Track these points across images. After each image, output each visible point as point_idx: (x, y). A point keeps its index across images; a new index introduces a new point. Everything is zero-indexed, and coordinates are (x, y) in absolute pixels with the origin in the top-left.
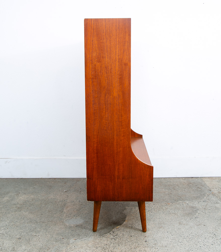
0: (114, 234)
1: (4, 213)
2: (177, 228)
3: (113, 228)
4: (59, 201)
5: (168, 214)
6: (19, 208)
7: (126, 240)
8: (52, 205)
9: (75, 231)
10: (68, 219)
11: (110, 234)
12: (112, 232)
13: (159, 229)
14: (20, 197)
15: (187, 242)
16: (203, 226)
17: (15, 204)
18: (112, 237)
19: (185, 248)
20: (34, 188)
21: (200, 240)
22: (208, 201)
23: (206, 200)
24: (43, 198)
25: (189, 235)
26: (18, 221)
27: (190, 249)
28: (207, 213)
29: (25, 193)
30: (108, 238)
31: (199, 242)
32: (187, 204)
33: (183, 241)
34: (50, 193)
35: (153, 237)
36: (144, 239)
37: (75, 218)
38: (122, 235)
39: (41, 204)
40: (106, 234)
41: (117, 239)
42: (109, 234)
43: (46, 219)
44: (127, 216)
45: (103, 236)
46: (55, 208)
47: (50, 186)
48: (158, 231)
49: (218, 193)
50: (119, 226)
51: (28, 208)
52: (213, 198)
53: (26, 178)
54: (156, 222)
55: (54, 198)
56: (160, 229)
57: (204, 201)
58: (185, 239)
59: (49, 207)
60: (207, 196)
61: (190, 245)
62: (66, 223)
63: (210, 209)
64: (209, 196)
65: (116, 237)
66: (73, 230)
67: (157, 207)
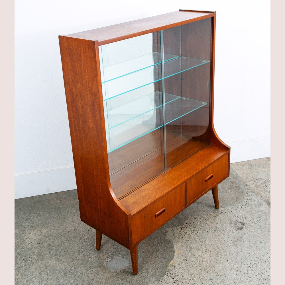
0: (172, 276)
1: (24, 268)
2: (235, 252)
3: (167, 266)
4: (82, 233)
5: (216, 232)
6: (38, 255)
7: (189, 282)
8: (77, 241)
9: (126, 279)
10: (108, 261)
11: (167, 275)
12: (168, 273)
13: (216, 257)
14: (30, 236)
15: (252, 271)
16: (260, 243)
17: (30, 249)
18: (171, 280)
19: (255, 280)
20: (39, 215)
21: (266, 267)
22: (251, 203)
23: (248, 201)
24: (60, 231)
25: (251, 261)
26: (50, 278)
27: (260, 282)
28: (256, 223)
29: (33, 227)
30: (168, 283)
31: (266, 270)
32: (230, 212)
33: (249, 272)
34: (64, 221)
35: (216, 272)
36: (208, 277)
37: (115, 258)
38: (182, 276)
39: (62, 242)
40: (164, 278)
41: (178, 282)
42: (165, 276)
43: (82, 267)
44: (173, 243)
45: (161, 281)
46: (83, 245)
47: (58, 208)
48: (217, 261)
49: (256, 189)
50: (171, 261)
51: (50, 252)
52: (254, 197)
53: (19, 198)
54: (209, 247)
55: (73, 228)
56: (218, 257)
57: (246, 204)
58: (249, 268)
59: (76, 245)
60: (246, 194)
61: (258, 276)
62: (109, 269)
63: (257, 215)
64: (248, 194)
65: (176, 280)
66: (123, 279)
67: (200, 222)
